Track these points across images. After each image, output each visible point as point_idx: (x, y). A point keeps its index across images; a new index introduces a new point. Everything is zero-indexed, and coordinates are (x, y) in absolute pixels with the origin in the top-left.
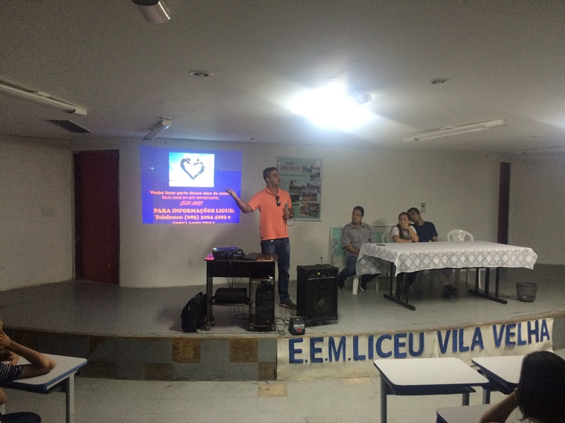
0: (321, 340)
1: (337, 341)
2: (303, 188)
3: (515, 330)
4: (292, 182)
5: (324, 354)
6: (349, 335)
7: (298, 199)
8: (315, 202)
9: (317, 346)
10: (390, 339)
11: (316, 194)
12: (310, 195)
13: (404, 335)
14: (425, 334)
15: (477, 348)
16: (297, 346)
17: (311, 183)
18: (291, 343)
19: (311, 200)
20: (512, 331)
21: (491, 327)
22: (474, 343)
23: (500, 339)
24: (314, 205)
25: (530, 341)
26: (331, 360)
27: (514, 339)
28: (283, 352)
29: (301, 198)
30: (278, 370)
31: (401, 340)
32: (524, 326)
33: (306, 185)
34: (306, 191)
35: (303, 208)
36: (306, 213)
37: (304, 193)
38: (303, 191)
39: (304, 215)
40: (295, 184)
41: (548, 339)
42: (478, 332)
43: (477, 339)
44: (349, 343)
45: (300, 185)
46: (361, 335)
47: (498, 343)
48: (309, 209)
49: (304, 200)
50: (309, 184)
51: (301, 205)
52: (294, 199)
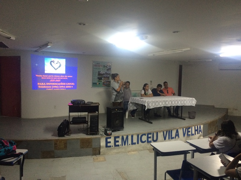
0: (118, 137)
1: (125, 137)
2: (104, 74)
3: (190, 130)
4: (99, 72)
5: (120, 143)
6: (130, 135)
7: (102, 79)
9: (117, 140)
10: (145, 135)
11: (109, 77)
12: (106, 77)
13: (150, 134)
14: (158, 132)
15: (177, 137)
16: (109, 140)
18: (106, 139)
19: (107, 79)
20: (189, 130)
21: (182, 129)
22: (176, 135)
23: (185, 133)
24: (108, 81)
25: (195, 134)
26: (122, 145)
27: (190, 133)
28: (103, 143)
29: (103, 79)
30: (101, 151)
31: (150, 136)
32: (193, 128)
34: (105, 76)
35: (104, 83)
36: (105, 85)
37: (104, 77)
41: (201, 133)
42: (177, 131)
43: (177, 134)
44: (130, 137)
45: (102, 73)
46: (134, 134)
47: (184, 135)
48: (106, 83)
49: (104, 79)
50: (106, 73)
51: (103, 82)
52: (100, 79)
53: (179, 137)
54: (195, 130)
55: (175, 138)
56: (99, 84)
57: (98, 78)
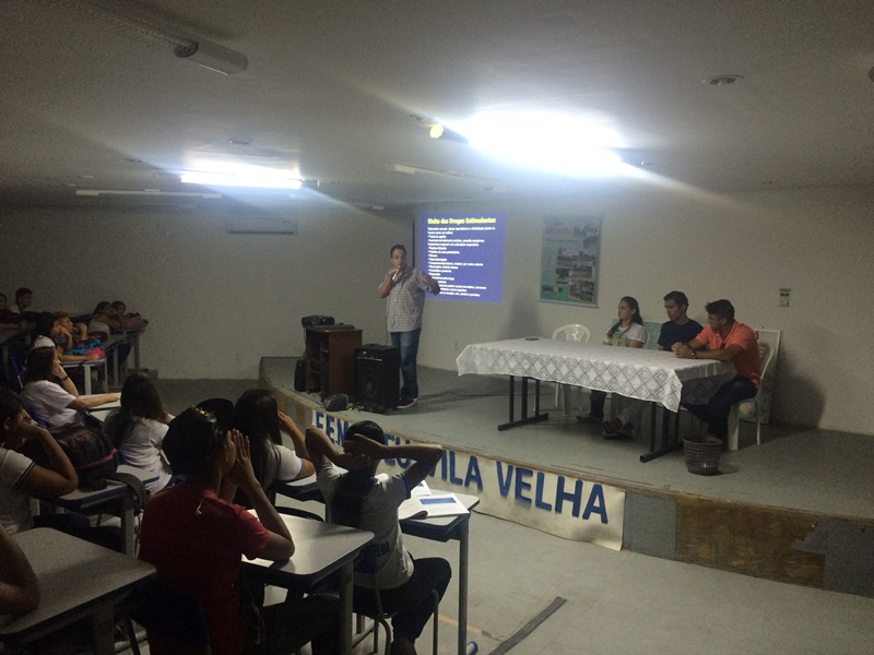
0: (333, 419)
1: (342, 424)
2: (575, 258)
3: (533, 481)
4: (560, 251)
5: (336, 436)
7: (567, 275)
8: (589, 280)
9: (331, 424)
11: (590, 268)
12: (581, 269)
13: (391, 438)
15: (473, 485)
16: (320, 420)
17: (586, 252)
18: (317, 416)
19: (585, 276)
20: (525, 479)
21: (495, 463)
22: (469, 478)
24: (587, 283)
25: (559, 509)
27: (531, 494)
29: (571, 274)
32: (551, 482)
33: (577, 254)
34: (579, 263)
35: (573, 288)
36: (577, 295)
37: (575, 266)
38: (574, 262)
39: (574, 298)
40: (564, 253)
41: (604, 520)
42: (473, 463)
43: (474, 473)
45: (570, 255)
47: (504, 490)
48: (581, 288)
49: (574, 276)
50: (581, 253)
51: (571, 283)
52: (562, 273)
53: (480, 486)
54: (561, 495)
55: (467, 484)
56: (560, 290)
57: (558, 271)
